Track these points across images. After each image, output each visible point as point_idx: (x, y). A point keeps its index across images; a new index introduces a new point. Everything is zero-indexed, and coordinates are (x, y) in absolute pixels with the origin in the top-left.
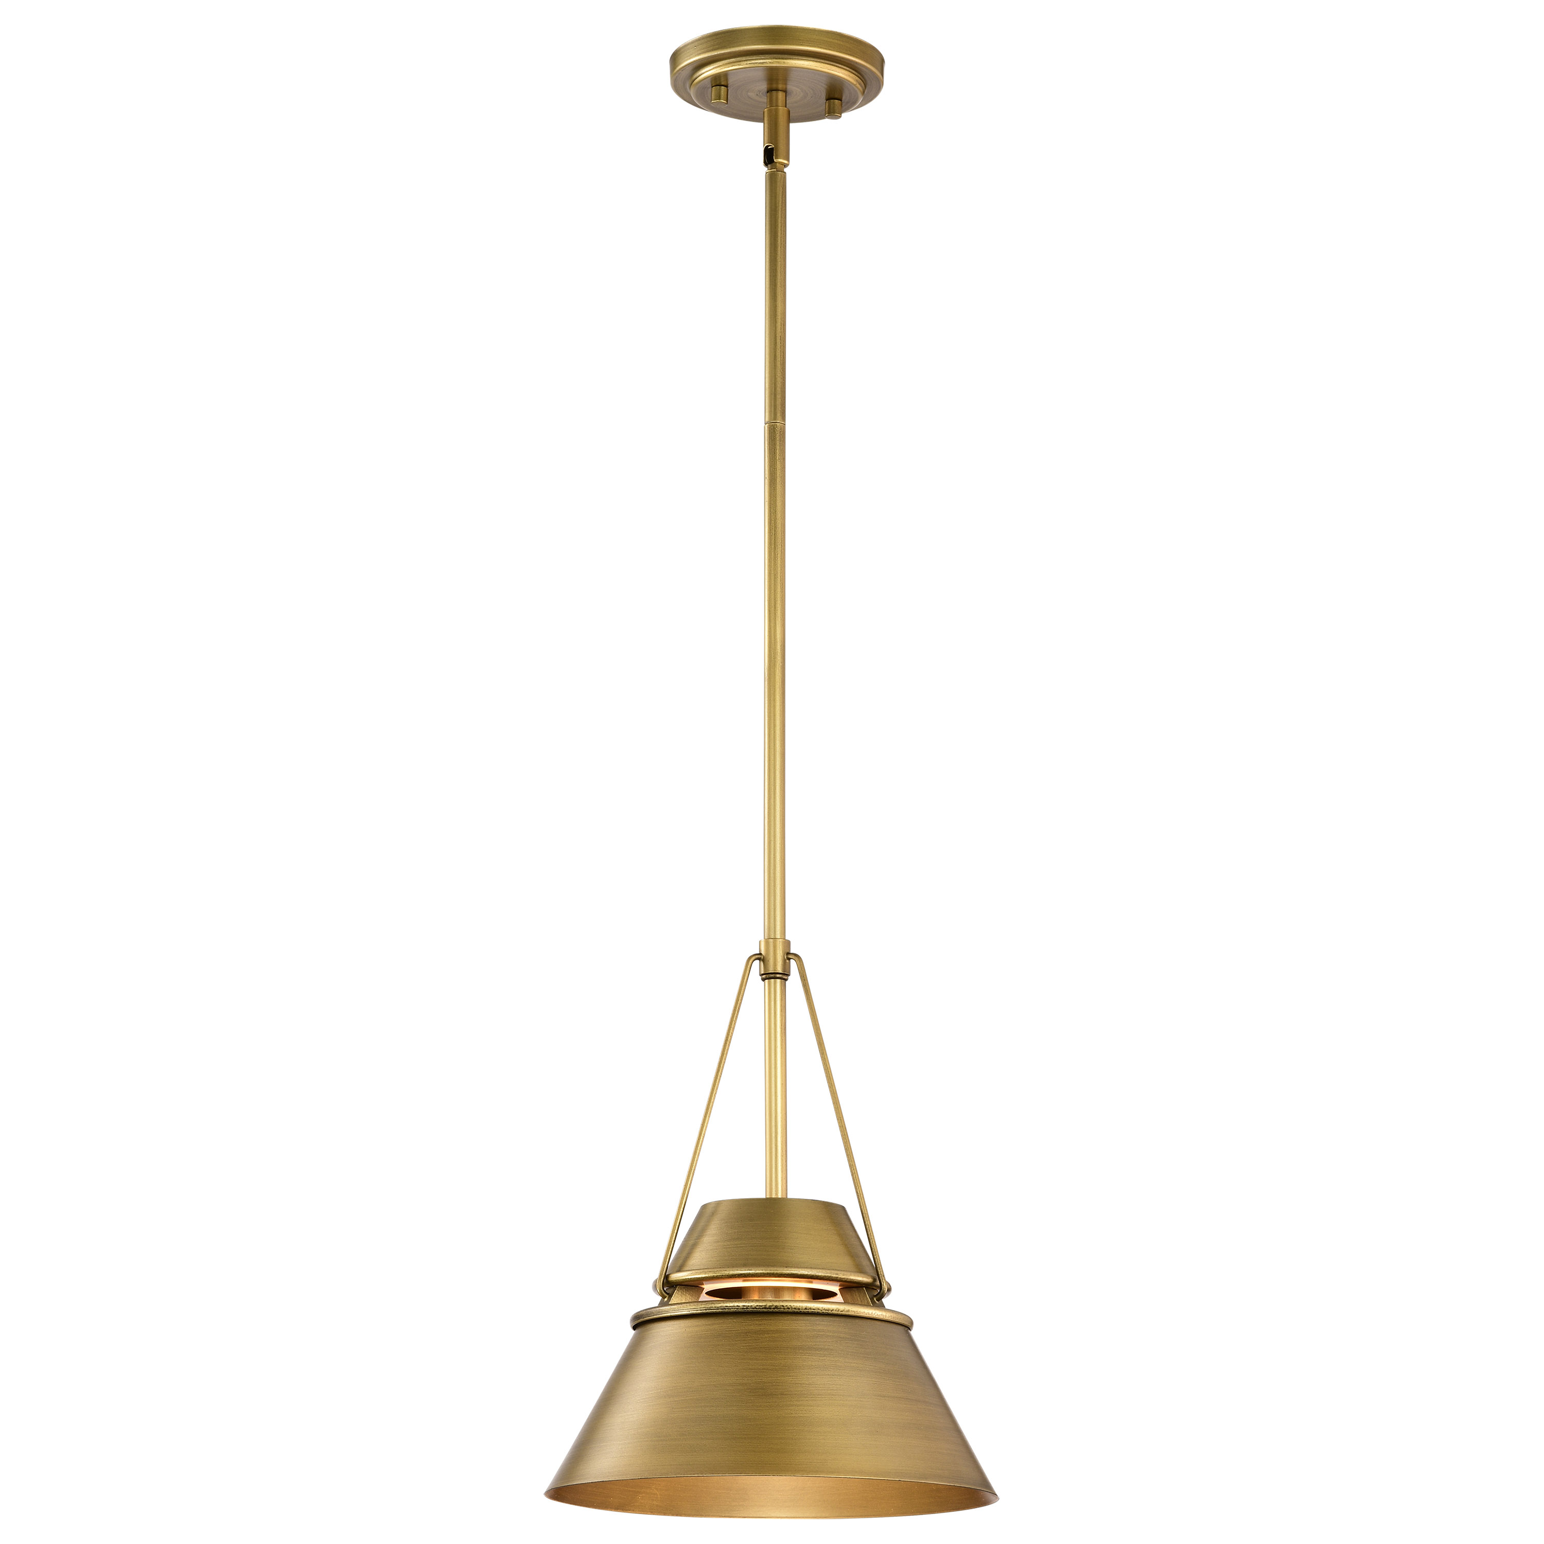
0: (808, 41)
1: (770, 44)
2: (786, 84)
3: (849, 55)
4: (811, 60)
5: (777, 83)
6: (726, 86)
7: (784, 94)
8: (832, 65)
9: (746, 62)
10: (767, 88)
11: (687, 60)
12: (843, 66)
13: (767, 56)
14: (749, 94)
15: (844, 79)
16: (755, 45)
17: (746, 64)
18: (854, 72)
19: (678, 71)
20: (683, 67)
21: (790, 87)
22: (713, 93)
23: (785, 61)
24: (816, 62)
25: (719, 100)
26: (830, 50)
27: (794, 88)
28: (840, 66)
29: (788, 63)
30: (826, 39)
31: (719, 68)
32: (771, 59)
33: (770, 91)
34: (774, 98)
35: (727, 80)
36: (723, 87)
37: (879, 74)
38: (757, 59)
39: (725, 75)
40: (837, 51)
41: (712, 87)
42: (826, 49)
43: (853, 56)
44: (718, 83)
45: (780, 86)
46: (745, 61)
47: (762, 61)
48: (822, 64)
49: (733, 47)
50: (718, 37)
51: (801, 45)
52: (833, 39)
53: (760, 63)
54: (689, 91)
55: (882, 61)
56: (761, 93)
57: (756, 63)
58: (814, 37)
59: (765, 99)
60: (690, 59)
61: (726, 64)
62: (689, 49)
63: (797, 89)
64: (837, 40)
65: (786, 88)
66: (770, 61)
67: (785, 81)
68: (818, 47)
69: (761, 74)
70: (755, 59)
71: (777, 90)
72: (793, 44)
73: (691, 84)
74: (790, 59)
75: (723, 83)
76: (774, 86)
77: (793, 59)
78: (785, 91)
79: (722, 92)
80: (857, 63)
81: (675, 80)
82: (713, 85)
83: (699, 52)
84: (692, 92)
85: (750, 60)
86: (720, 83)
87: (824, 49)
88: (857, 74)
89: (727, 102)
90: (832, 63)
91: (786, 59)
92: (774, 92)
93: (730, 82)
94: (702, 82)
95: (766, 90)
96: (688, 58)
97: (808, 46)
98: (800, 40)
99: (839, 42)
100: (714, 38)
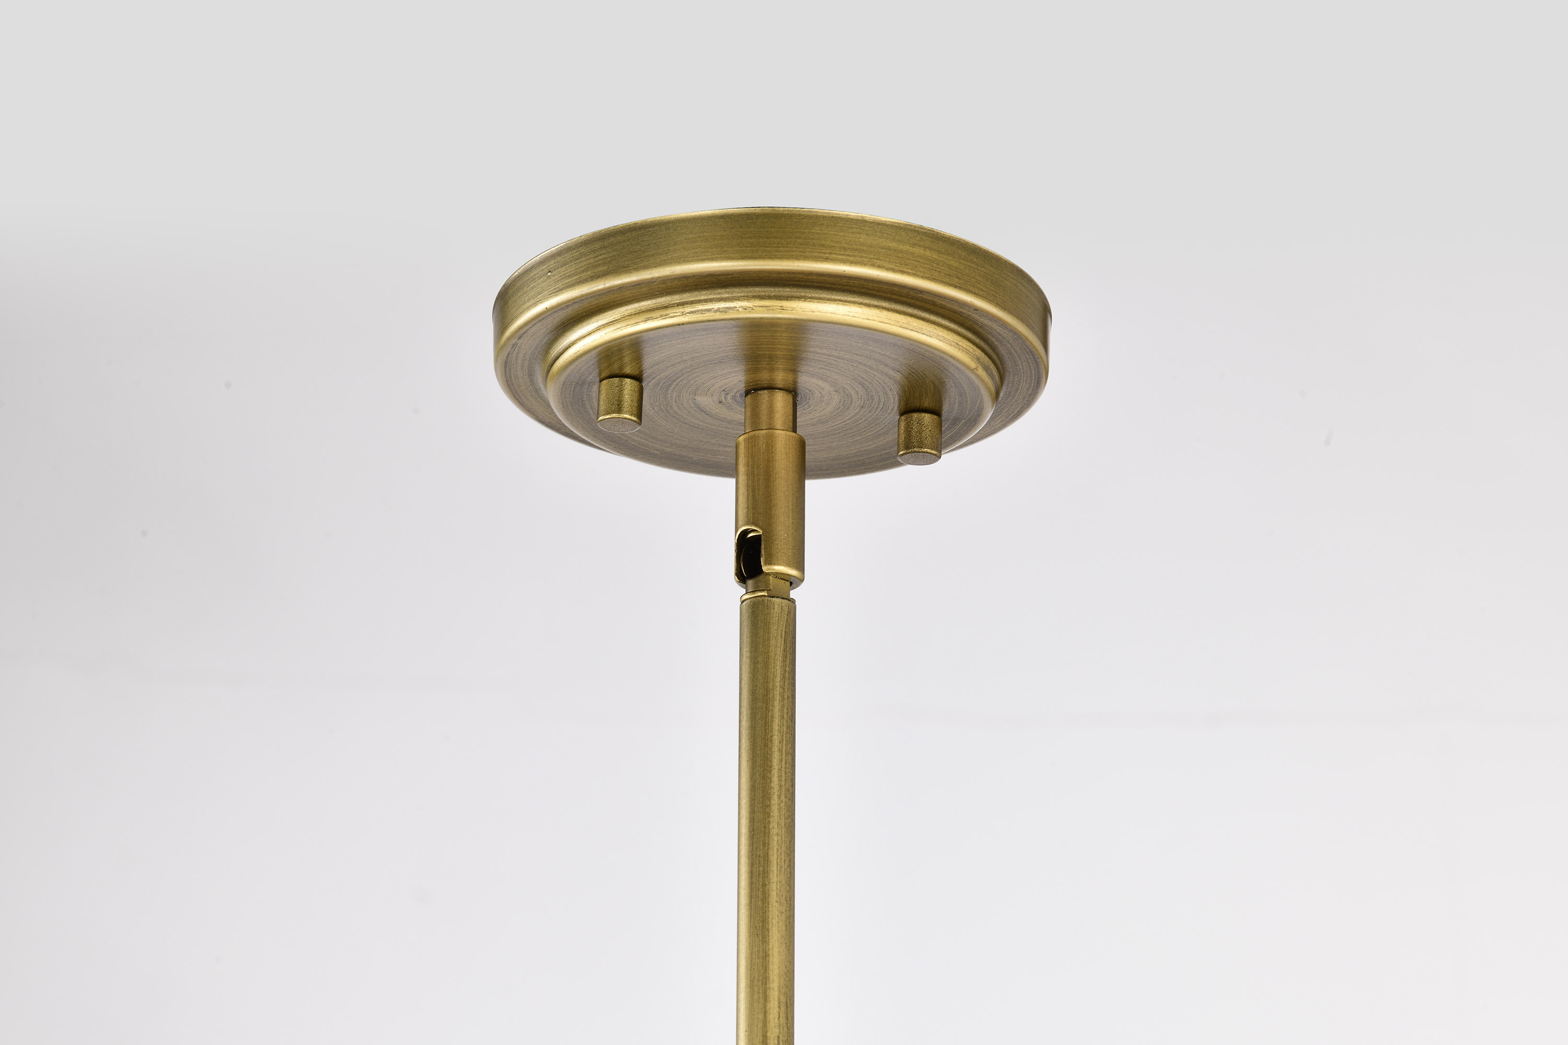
0: (845, 249)
1: (743, 258)
2: (794, 371)
3: (955, 287)
4: (854, 303)
5: (772, 370)
6: (638, 378)
7: (789, 398)
8: (911, 315)
9: (681, 309)
10: (747, 383)
11: (528, 308)
12: (939, 320)
13: (737, 292)
14: (698, 398)
15: (944, 352)
16: (703, 260)
17: (683, 314)
18: (970, 335)
19: (509, 339)
20: (520, 328)
21: (806, 381)
22: (603, 392)
23: (785, 304)
24: (868, 306)
25: (619, 411)
26: (902, 272)
27: (814, 380)
28: (933, 318)
29: (793, 309)
30: (893, 245)
31: (612, 328)
32: (747, 298)
33: (753, 389)
34: (764, 408)
35: (638, 358)
36: (628, 380)
37: (1036, 342)
38: (711, 300)
39: (635, 344)
40: (923, 277)
41: (601, 381)
42: (893, 270)
43: (968, 291)
44: (615, 369)
45: (780, 377)
46: (678, 305)
47: (722, 305)
48: (885, 313)
49: (646, 267)
50: (606, 243)
51: (827, 260)
52: (914, 245)
53: (718, 310)
54: (542, 386)
55: (1046, 311)
56: (729, 397)
57: (709, 310)
58: (863, 238)
59: (739, 414)
60: (535, 304)
61: (631, 315)
62: (534, 279)
63: (820, 383)
64: (925, 248)
65: (795, 382)
66: (745, 304)
67: (794, 361)
68: (873, 265)
69: (729, 343)
70: (706, 301)
71: (771, 388)
72: (806, 258)
73: (549, 371)
74: (799, 298)
75: (628, 370)
76: (764, 377)
77: (805, 298)
78: (793, 391)
79: (626, 392)
80: (976, 309)
81: (506, 363)
82: (603, 375)
83: (560, 285)
84: (551, 394)
85: (692, 303)
86: (621, 368)
87: (888, 269)
88: (977, 341)
89: (639, 415)
90: (910, 310)
91: (788, 298)
92: (764, 394)
93: (649, 362)
94: (572, 367)
95: (742, 387)
96: (532, 302)
97: (844, 262)
98: (823, 245)
99: (928, 253)
100: (597, 245)
